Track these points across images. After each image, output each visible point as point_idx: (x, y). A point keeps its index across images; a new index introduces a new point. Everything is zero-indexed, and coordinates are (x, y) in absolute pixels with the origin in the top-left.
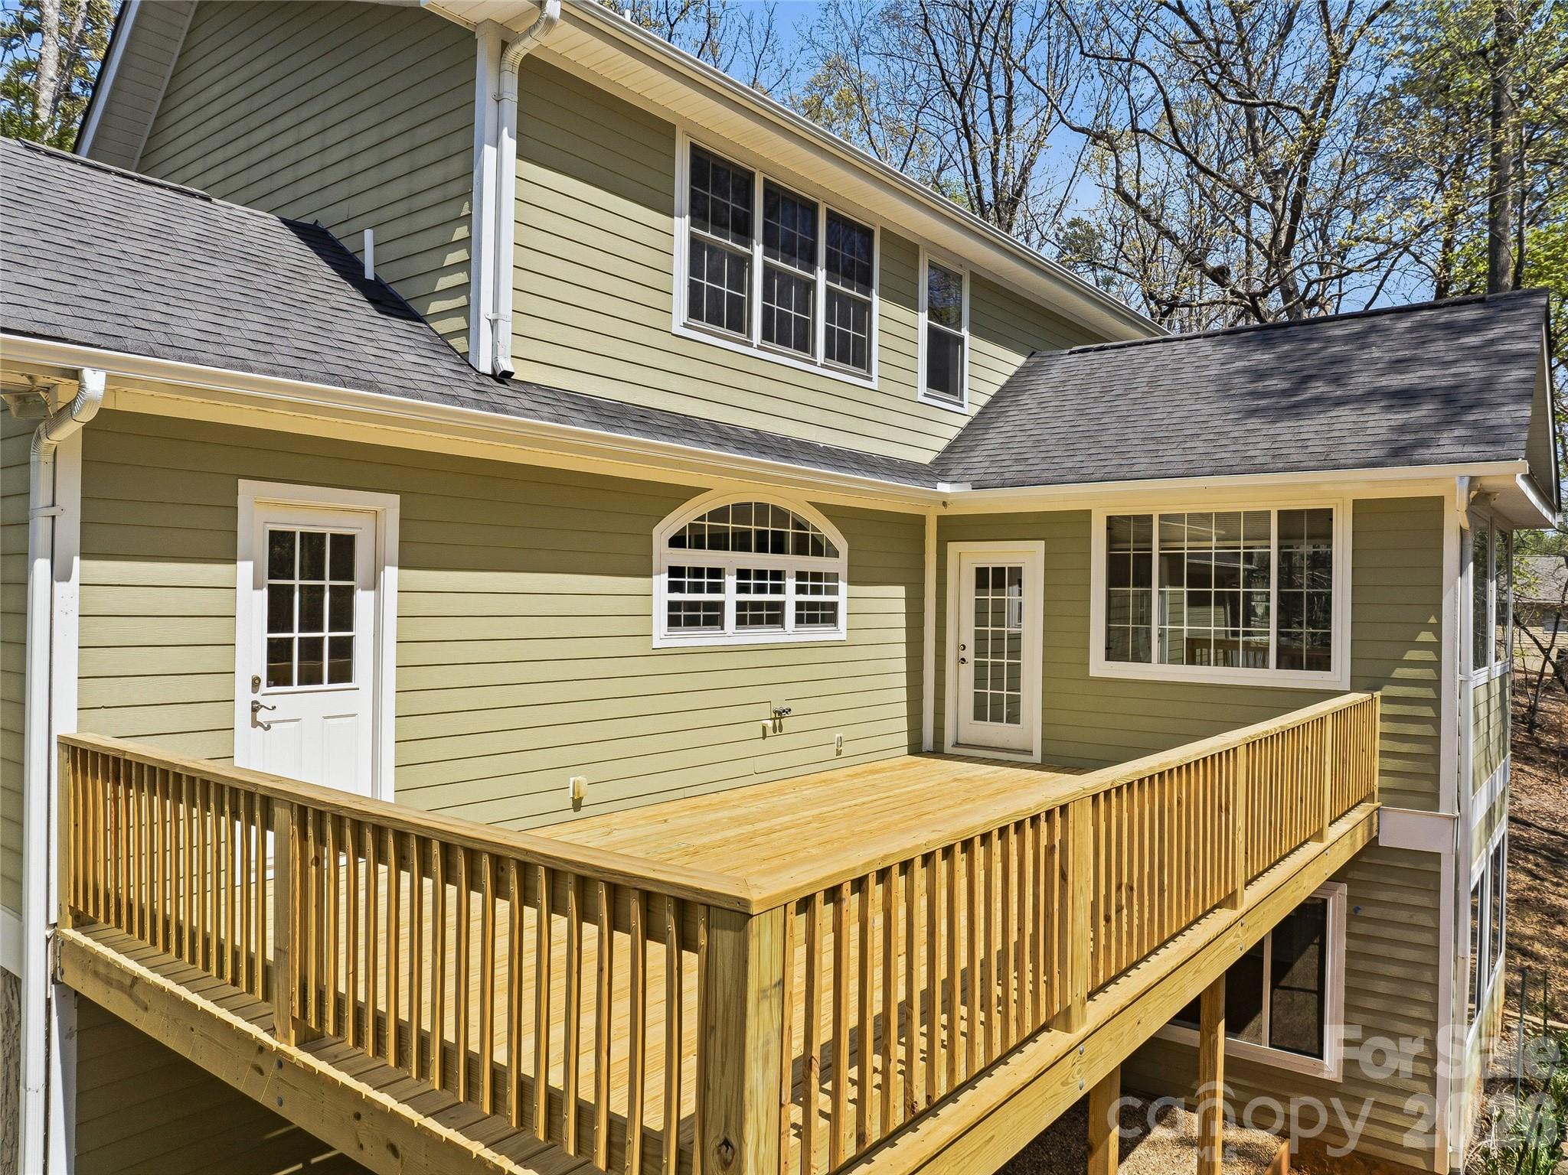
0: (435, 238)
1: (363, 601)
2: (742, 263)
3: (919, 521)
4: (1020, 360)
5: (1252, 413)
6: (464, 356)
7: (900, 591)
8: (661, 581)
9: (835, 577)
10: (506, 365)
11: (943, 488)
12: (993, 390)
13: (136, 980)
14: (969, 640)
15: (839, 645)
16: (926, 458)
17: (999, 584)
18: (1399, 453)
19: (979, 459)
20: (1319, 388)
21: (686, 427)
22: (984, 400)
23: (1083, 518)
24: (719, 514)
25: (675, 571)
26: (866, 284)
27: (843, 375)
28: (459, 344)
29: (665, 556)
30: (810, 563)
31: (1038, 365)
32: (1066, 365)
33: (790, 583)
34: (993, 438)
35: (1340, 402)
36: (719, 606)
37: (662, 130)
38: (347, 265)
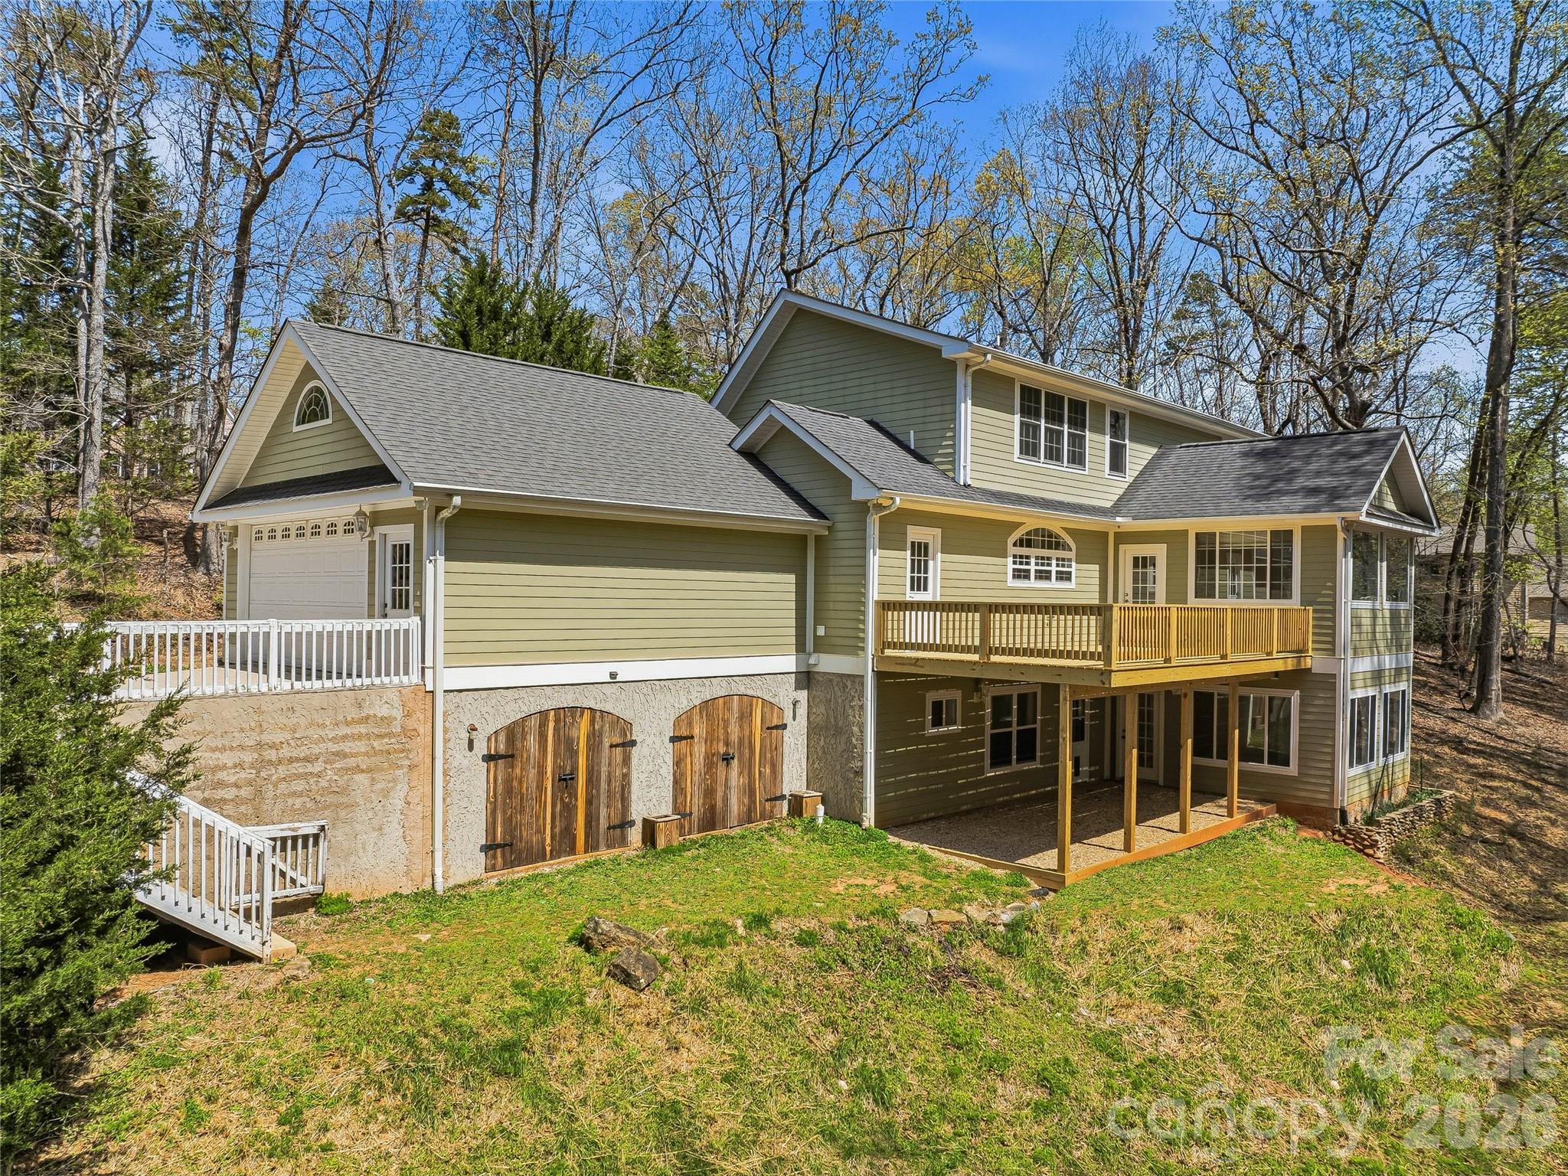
0: (938, 434)
1: (931, 563)
2: (1037, 428)
3: (1106, 534)
4: (1154, 451)
5: (1249, 496)
6: (953, 479)
7: (1097, 567)
8: (1010, 560)
9: (1070, 560)
10: (969, 482)
11: (1119, 519)
12: (1140, 468)
13: (917, 659)
14: (1130, 591)
15: (1073, 591)
16: (1108, 505)
17: (1144, 566)
18: (1315, 509)
19: (1134, 505)
20: (1280, 485)
21: (1020, 499)
22: (1136, 474)
23: (1184, 533)
24: (1028, 533)
25: (1015, 556)
26: (1083, 427)
27: (1075, 471)
28: (951, 474)
29: (1012, 550)
30: (1061, 554)
31: (1163, 454)
32: (1180, 454)
33: (1054, 562)
34: (1142, 494)
35: (1287, 493)
36: (1028, 571)
37: (1009, 381)
38: (905, 447)
